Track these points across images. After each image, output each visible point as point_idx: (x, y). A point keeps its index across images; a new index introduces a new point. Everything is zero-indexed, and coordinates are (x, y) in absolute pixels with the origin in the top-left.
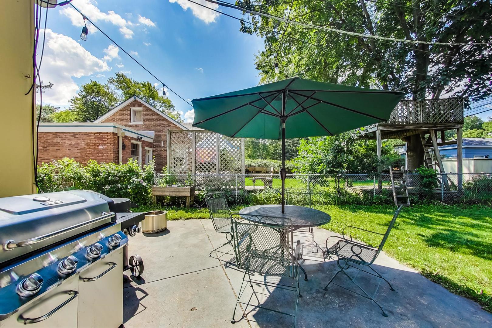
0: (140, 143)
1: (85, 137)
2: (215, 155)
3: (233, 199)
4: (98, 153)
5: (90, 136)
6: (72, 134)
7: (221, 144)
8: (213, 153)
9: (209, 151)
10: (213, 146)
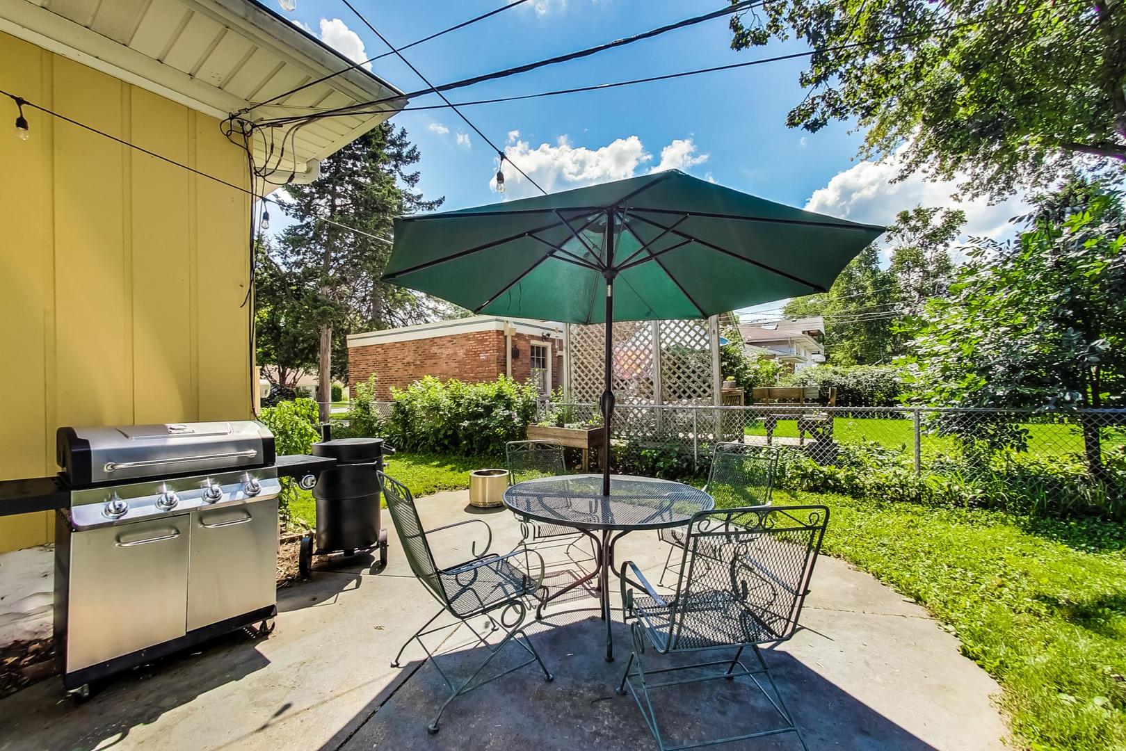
0: (548, 345)
1: (464, 342)
2: (651, 363)
3: (685, 465)
4: (479, 367)
5: (469, 340)
6: (449, 339)
7: (663, 336)
8: (647, 357)
9: (638, 352)
10: (646, 342)
